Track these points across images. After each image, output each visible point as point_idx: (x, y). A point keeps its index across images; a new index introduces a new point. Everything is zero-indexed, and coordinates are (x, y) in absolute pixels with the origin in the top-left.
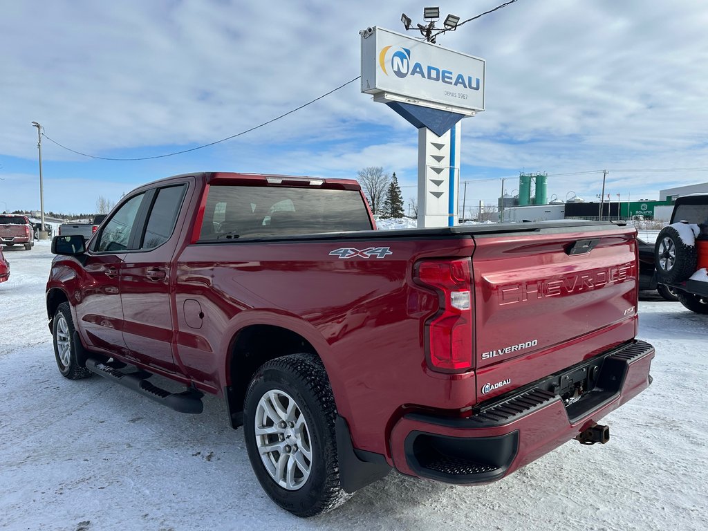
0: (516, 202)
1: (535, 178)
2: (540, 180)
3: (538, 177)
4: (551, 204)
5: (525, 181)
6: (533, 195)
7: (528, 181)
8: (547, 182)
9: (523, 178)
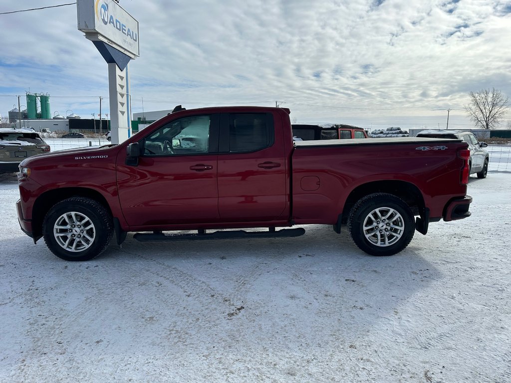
0: (25, 116)
1: (39, 98)
2: (44, 100)
3: (42, 97)
4: (54, 118)
5: (31, 99)
6: (39, 110)
7: (34, 99)
8: (50, 101)
9: (29, 96)
